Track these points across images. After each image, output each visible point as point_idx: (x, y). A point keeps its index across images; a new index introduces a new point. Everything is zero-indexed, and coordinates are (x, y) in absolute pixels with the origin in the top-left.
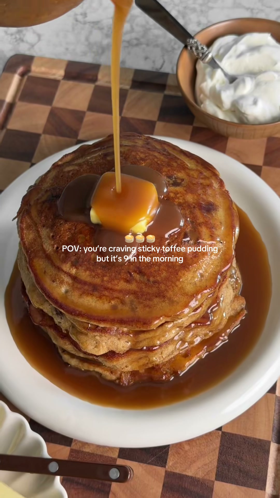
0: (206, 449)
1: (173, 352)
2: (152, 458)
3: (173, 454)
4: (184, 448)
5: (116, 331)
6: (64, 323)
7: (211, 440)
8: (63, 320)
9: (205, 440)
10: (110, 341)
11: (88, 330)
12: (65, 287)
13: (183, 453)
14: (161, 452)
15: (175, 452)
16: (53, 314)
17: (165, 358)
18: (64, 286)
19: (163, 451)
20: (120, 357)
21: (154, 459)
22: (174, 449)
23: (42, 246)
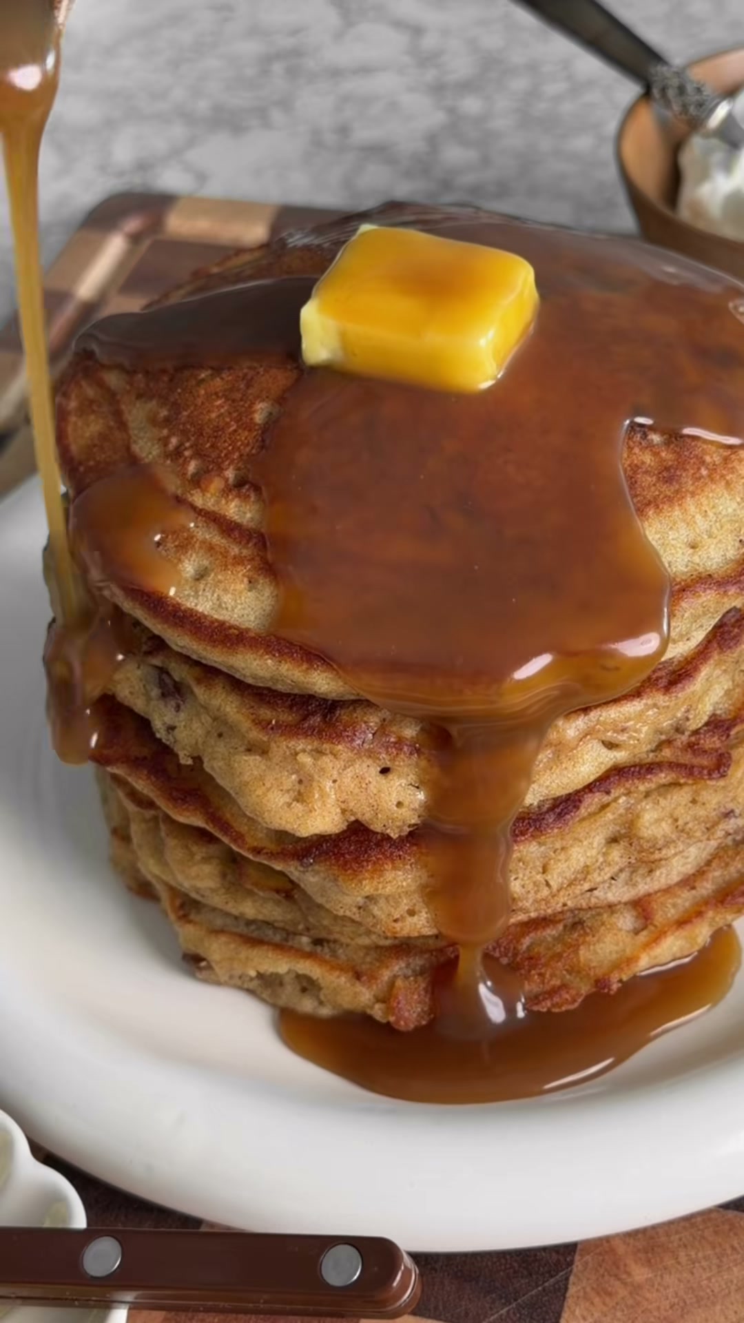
0: (717, 1281)
1: (588, 873)
2: (502, 1309)
3: (585, 1293)
4: (629, 1274)
5: (374, 734)
6: (185, 726)
7: (733, 1248)
8: (182, 715)
9: (714, 1248)
10: (349, 773)
11: (272, 729)
12: (194, 561)
13: (622, 1292)
14: (537, 1286)
15: (593, 1289)
16: (149, 699)
17: (559, 891)
18: (191, 555)
19: (546, 1284)
20: (386, 858)
21: (508, 1312)
22: (588, 1279)
23: (128, 448)
